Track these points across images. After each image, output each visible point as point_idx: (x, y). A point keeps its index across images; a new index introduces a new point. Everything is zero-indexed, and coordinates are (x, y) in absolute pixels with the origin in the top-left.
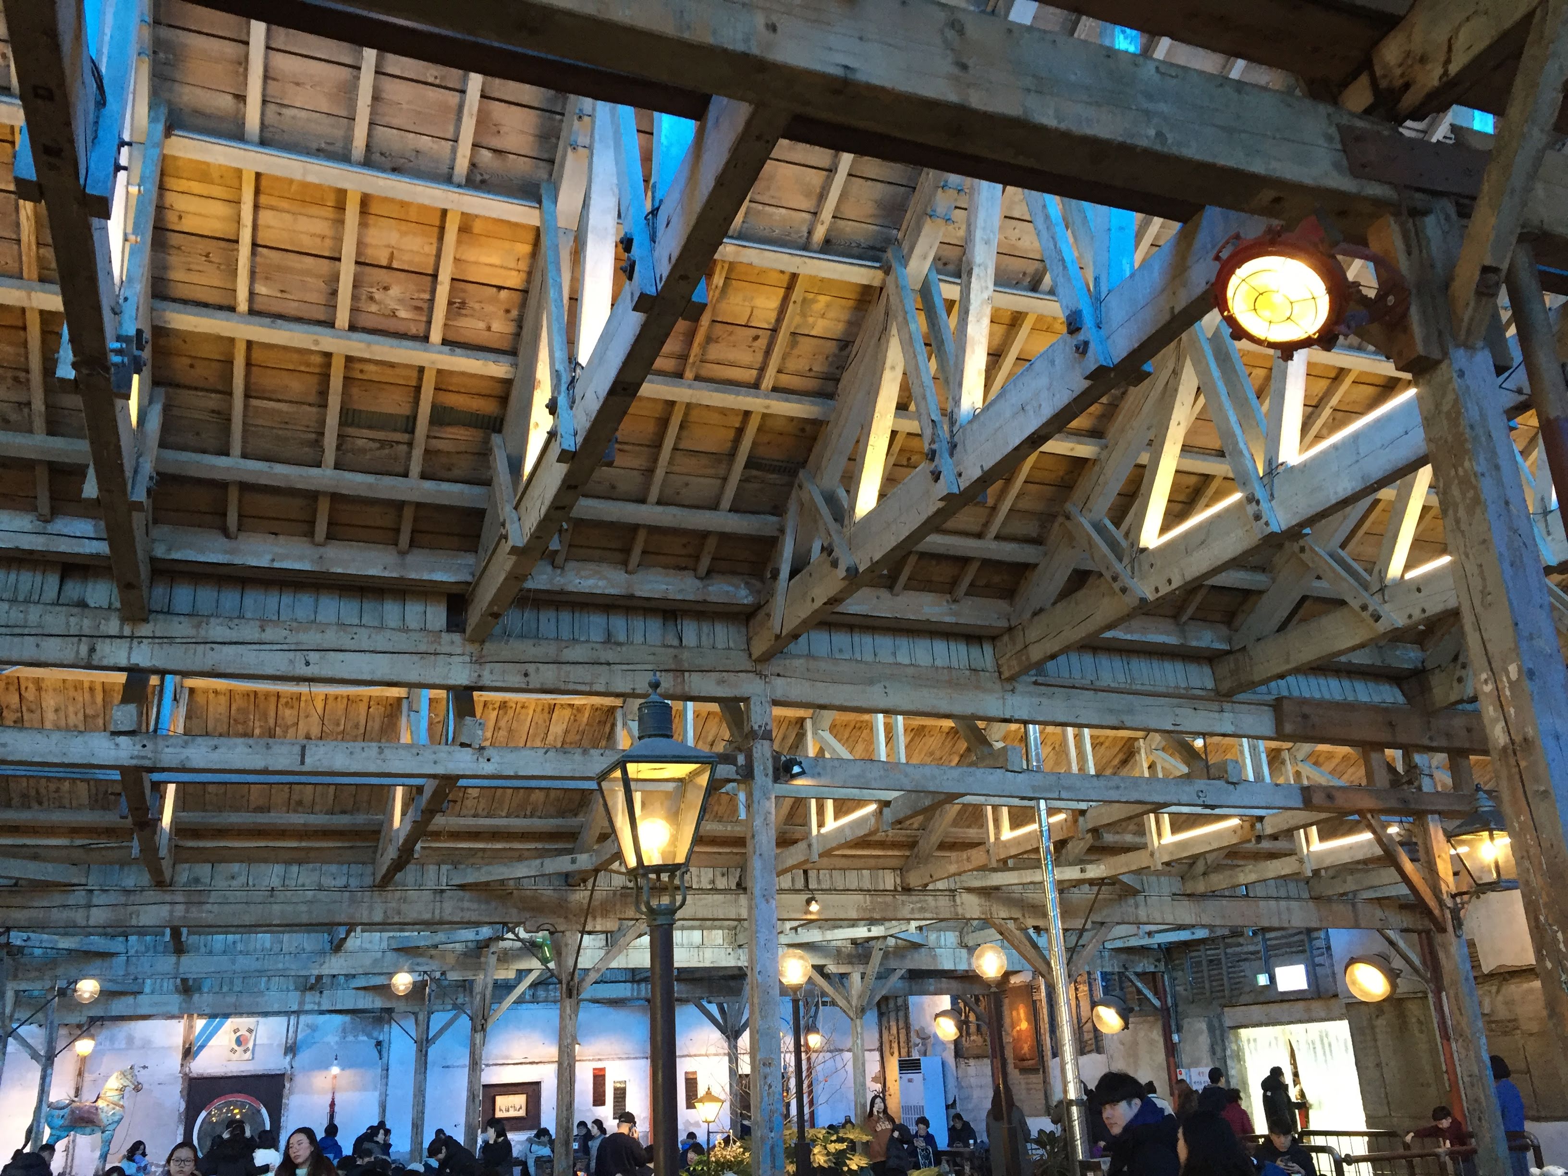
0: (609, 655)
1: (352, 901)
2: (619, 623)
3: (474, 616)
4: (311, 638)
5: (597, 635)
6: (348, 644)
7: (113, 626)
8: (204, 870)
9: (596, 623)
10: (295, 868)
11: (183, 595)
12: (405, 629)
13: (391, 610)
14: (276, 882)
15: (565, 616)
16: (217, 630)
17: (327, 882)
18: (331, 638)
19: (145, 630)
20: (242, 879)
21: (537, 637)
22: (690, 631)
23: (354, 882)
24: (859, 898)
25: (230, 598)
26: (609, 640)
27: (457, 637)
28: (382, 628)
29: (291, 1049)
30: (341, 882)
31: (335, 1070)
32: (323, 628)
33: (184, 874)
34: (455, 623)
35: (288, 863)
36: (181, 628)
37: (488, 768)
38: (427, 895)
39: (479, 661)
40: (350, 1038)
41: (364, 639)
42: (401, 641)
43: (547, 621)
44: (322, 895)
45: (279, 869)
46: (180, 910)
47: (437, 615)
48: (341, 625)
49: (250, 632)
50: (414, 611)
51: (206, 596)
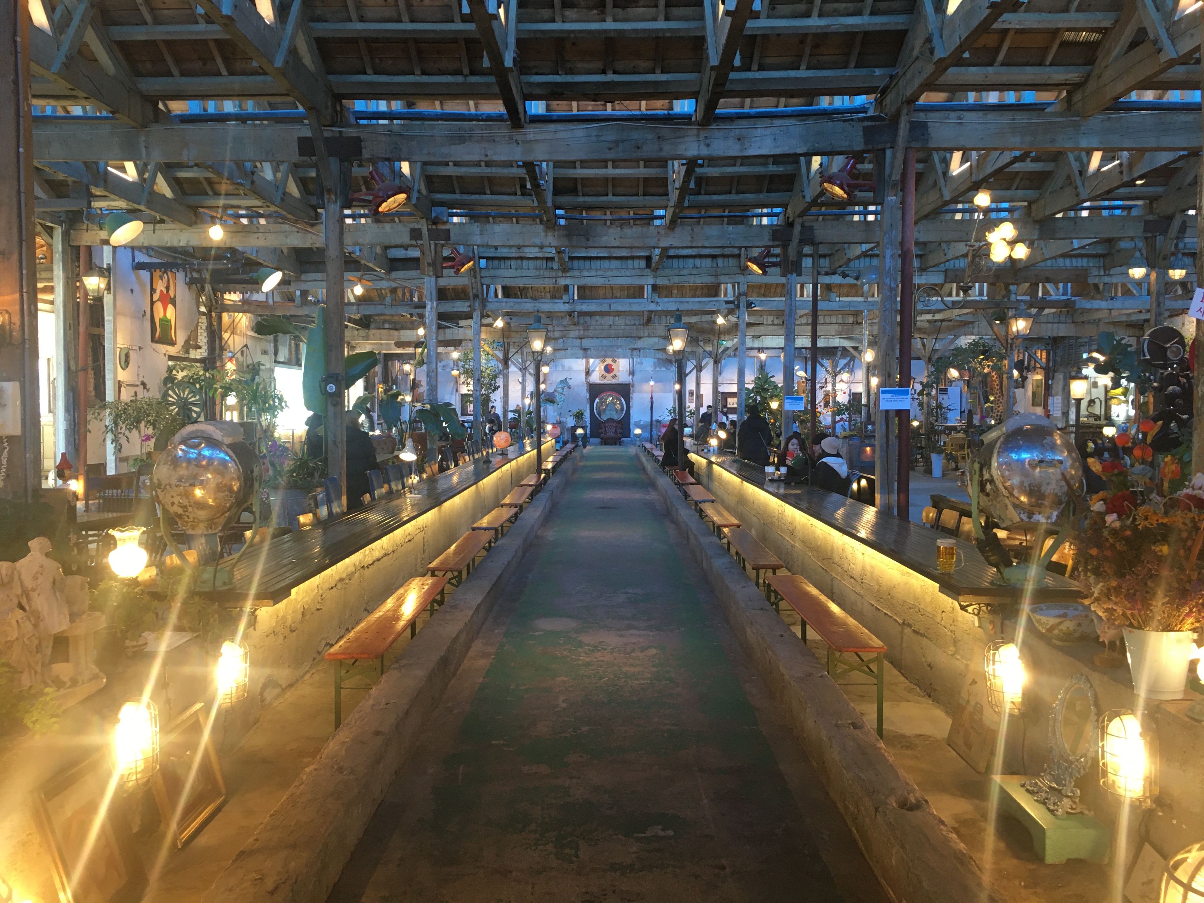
0: (694, 272)
1: (637, 329)
2: (698, 261)
3: (653, 265)
4: (609, 273)
5: (691, 266)
6: (618, 274)
7: (560, 274)
8: (587, 319)
9: (691, 261)
10: (617, 318)
11: (576, 262)
12: (634, 269)
13: (630, 262)
14: (611, 323)
15: (681, 260)
16: (586, 273)
17: (628, 322)
18: (615, 273)
19: (568, 274)
20: (600, 322)
21: (672, 268)
22: (720, 261)
23: (637, 322)
24: (837, 326)
25: (588, 263)
26: (695, 267)
27: (649, 270)
28: (627, 269)
29: (632, 373)
30: (633, 322)
31: (652, 383)
32: (612, 270)
33: (581, 321)
34: (648, 266)
35: (615, 316)
36: (576, 273)
37: (659, 308)
38: (662, 327)
39: (655, 277)
40: (658, 369)
41: (623, 273)
42: (634, 272)
43: (675, 262)
44: (627, 327)
45: (612, 318)
46: (582, 332)
47: (643, 263)
48: (617, 269)
49: (593, 273)
50: (637, 262)
51: (582, 262)
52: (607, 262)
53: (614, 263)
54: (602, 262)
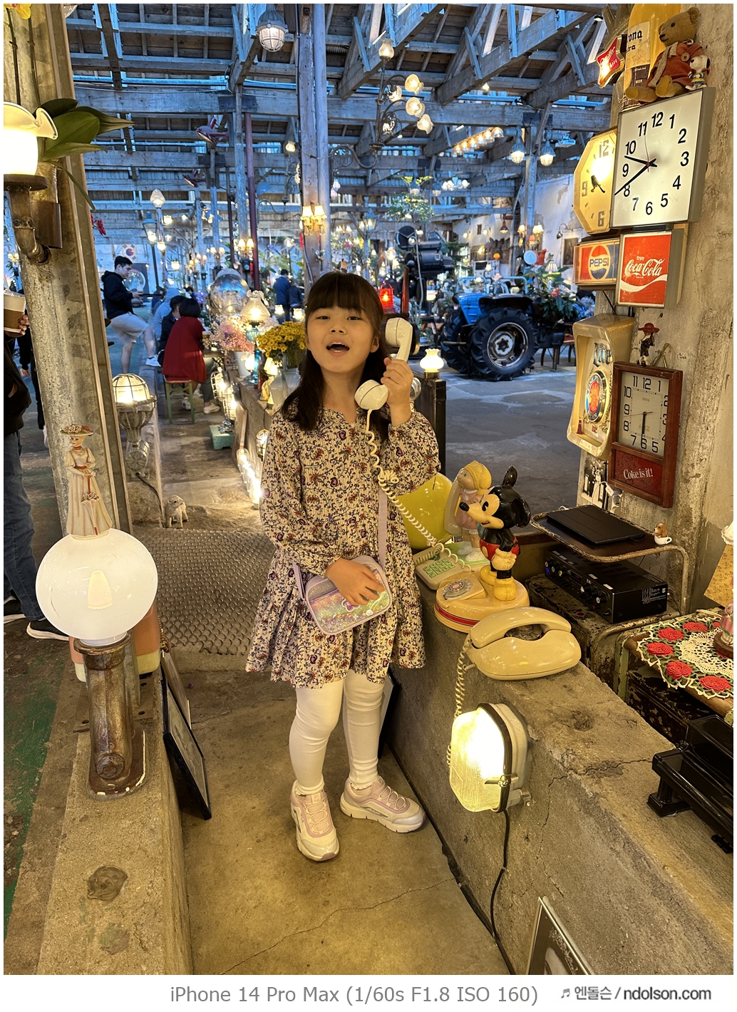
0: (163, 182)
4: (103, 182)
9: (160, 174)
13: (117, 174)
15: (153, 174)
18: (106, 182)
21: (147, 179)
26: (163, 179)
39: (136, 185)
42: (120, 182)
43: (149, 175)
50: (121, 174)
52: (100, 173)
53: (105, 175)
54: (96, 173)
